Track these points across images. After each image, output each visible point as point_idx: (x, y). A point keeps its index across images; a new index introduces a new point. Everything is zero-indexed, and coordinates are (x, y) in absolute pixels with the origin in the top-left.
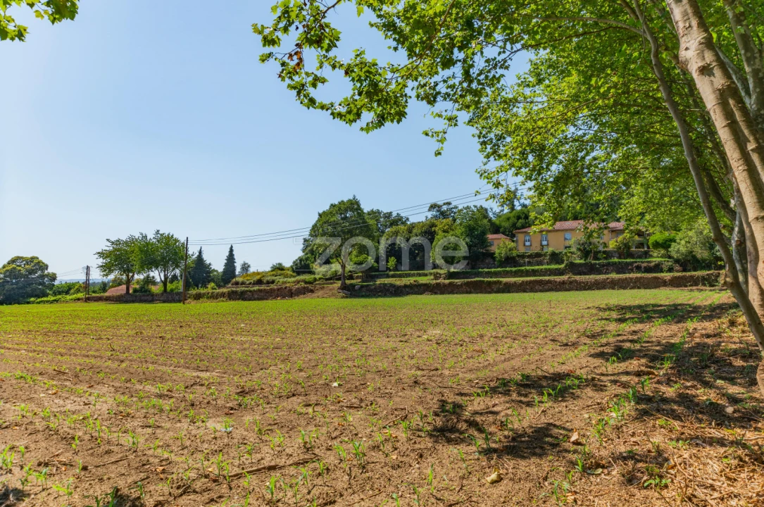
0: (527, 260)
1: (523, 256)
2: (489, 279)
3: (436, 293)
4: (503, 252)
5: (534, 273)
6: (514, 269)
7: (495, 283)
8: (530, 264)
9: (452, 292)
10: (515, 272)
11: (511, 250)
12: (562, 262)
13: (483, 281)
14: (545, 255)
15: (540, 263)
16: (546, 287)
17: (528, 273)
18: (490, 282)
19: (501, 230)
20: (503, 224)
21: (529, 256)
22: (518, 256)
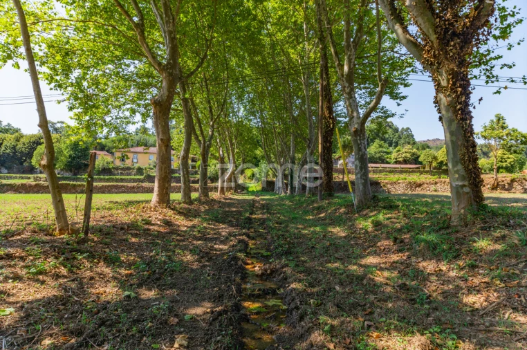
0: (120, 171)
1: (117, 169)
2: (75, 183)
3: (20, 193)
4: (101, 164)
5: (122, 180)
6: (106, 177)
7: (80, 185)
8: (122, 174)
9: (37, 192)
10: (108, 179)
11: (108, 163)
12: (142, 175)
13: (69, 184)
14: (133, 169)
15: (130, 174)
16: (121, 190)
17: (117, 180)
18: (75, 185)
19: (106, 149)
20: (108, 144)
21: (122, 169)
22: (114, 168)
